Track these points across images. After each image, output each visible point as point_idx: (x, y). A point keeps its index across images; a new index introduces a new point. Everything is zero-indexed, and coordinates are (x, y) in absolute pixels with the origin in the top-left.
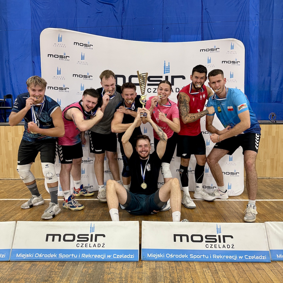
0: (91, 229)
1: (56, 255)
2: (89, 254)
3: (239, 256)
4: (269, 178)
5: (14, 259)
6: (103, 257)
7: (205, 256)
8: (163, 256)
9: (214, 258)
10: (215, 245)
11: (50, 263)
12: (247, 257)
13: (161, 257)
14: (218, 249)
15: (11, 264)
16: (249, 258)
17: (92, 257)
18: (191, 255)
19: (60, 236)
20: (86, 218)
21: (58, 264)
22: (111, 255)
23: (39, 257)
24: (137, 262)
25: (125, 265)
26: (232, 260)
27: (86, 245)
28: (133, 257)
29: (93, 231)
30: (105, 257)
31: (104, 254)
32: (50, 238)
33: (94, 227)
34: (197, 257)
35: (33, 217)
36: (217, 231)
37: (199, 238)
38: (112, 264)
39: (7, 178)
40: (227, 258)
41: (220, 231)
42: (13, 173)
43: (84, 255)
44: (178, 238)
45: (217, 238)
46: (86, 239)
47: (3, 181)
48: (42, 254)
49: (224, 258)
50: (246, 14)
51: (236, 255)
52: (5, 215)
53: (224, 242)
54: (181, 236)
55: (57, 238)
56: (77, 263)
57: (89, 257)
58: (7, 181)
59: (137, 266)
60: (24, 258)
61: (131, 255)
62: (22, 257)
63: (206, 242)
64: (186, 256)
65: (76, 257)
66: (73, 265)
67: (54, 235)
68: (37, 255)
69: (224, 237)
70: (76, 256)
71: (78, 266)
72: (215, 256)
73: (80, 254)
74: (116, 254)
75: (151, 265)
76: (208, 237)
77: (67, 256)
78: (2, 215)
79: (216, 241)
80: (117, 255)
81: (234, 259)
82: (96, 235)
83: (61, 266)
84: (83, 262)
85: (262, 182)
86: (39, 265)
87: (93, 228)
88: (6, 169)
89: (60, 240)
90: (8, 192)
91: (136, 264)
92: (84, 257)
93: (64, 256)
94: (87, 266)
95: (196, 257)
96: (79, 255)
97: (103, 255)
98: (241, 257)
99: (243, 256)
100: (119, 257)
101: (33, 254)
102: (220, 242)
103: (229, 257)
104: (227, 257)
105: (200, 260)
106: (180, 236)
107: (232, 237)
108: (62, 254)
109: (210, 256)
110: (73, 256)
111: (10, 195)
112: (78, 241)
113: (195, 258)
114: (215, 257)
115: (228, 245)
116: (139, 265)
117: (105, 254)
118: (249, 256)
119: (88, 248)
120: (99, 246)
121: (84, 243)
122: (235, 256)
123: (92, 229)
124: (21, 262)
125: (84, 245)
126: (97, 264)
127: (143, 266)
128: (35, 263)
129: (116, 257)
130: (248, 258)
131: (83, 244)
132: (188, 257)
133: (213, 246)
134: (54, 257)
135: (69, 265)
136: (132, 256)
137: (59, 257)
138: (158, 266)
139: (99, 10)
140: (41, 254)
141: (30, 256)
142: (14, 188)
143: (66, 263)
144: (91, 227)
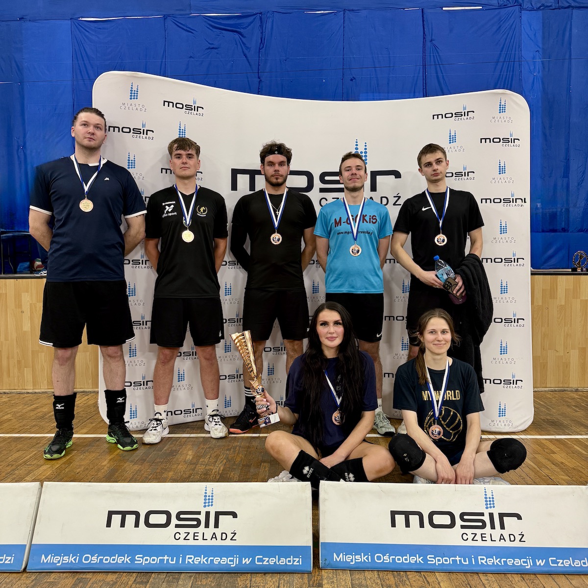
0: (205, 500)
1: (130, 557)
2: (202, 556)
3: (537, 560)
4: (577, 390)
5: (37, 568)
6: (232, 563)
7: (460, 559)
8: (367, 558)
9: (480, 563)
10: (483, 535)
11: (116, 575)
12: (553, 562)
13: (363, 561)
14: (489, 543)
15: (29, 578)
16: (559, 565)
17: (209, 563)
18: (430, 558)
19: (137, 514)
20: (190, 477)
21: (135, 578)
22: (251, 559)
23: (92, 562)
24: (309, 573)
25: (283, 581)
26: (523, 568)
27: (196, 534)
28: (299, 562)
29: (210, 504)
30: (237, 563)
31: (235, 556)
32: (116, 519)
33: (212, 496)
34: (442, 560)
35: (75, 472)
36: (486, 504)
37: (447, 520)
38: (253, 580)
39: (18, 391)
40: (510, 564)
41: (492, 502)
42: (32, 380)
43: (191, 558)
44: (400, 519)
45: (486, 518)
46: (195, 523)
47: (8, 396)
48: (98, 557)
49: (503, 564)
50: (515, 51)
51: (530, 557)
52: (13, 470)
53: (502, 527)
54: (407, 514)
55: (130, 519)
56: (176, 576)
57: (202, 563)
58: (17, 396)
59: (311, 584)
60: (58, 565)
61: (294, 559)
62: (54, 562)
63: (463, 527)
64: (420, 560)
65: (174, 562)
66: (168, 582)
67: (124, 514)
68: (86, 559)
69: (502, 516)
70: (172, 560)
71: (180, 582)
72: (483, 559)
73: (181, 555)
74: (262, 557)
75: (341, 580)
76: (465, 517)
77: (154, 560)
78: (9, 469)
79: (484, 526)
80: (264, 559)
81: (527, 567)
82: (218, 514)
83: (142, 583)
84: (190, 574)
85: (562, 398)
86: (92, 581)
87: (211, 498)
88: (16, 371)
89: (137, 525)
90: (20, 419)
91: (308, 577)
92: (192, 563)
93: (146, 560)
94: (200, 583)
95: (441, 562)
96: (181, 558)
97: (232, 558)
98: (540, 561)
99: (544, 560)
100: (268, 561)
101: (78, 555)
102: (493, 527)
103: (514, 561)
104: (510, 562)
105: (449, 568)
106: (404, 515)
107: (519, 517)
108: (142, 556)
109: (473, 559)
110: (168, 560)
111: (24, 425)
112: (177, 526)
113: (439, 563)
114: (483, 561)
115: (511, 536)
116: (314, 580)
117: (238, 556)
118: (558, 561)
119: (200, 542)
120: (224, 538)
121: (192, 531)
122: (528, 560)
123: (208, 500)
124: (53, 574)
125: (191, 537)
126: (222, 578)
127: (323, 583)
128: (84, 577)
129: (261, 563)
130: (556, 565)
131: (189, 533)
132: (422, 562)
133: (478, 537)
134: (125, 562)
135: (159, 580)
136: (297, 559)
137: (136, 562)
138: (357, 582)
139: (213, 44)
140: (97, 555)
141: (72, 559)
142: (33, 410)
143: (153, 575)
144: (206, 496)
